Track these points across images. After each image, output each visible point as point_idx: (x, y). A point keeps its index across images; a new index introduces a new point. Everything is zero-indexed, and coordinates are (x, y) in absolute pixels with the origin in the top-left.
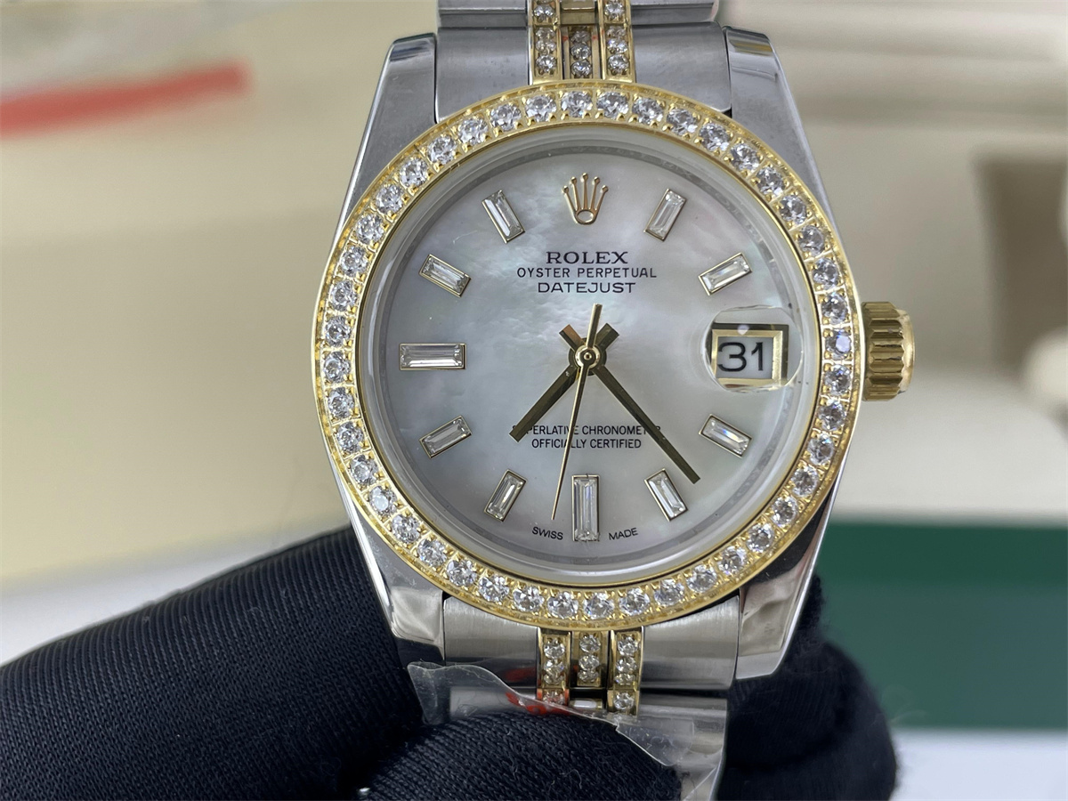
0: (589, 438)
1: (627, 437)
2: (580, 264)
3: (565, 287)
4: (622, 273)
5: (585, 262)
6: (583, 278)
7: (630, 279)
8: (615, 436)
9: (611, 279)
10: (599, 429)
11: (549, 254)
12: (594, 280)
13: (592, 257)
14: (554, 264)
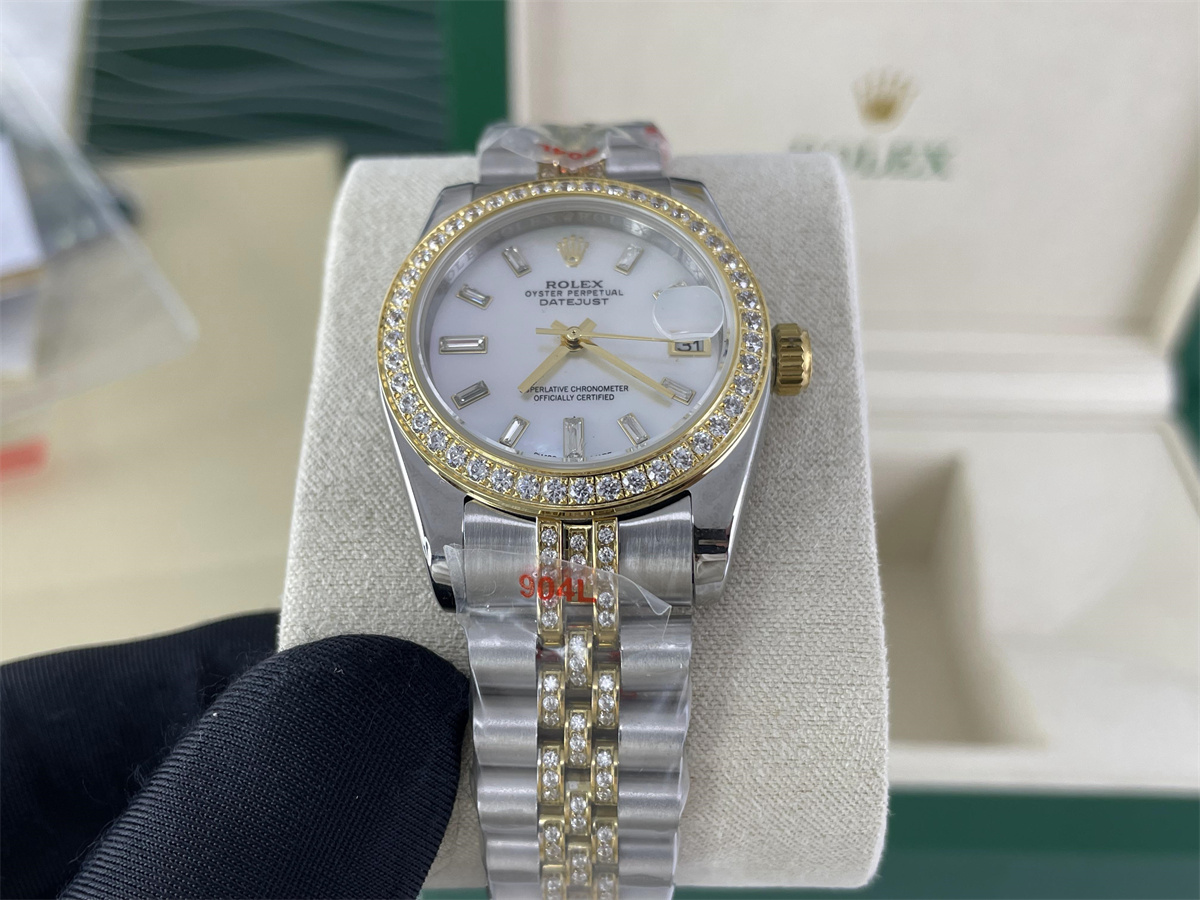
0: (576, 394)
1: (604, 393)
2: (569, 288)
3: (559, 302)
4: (599, 293)
5: (573, 286)
6: (572, 296)
7: (605, 296)
8: (595, 392)
9: (591, 296)
10: (584, 388)
11: (548, 283)
12: (580, 297)
13: (578, 283)
14: (551, 288)
